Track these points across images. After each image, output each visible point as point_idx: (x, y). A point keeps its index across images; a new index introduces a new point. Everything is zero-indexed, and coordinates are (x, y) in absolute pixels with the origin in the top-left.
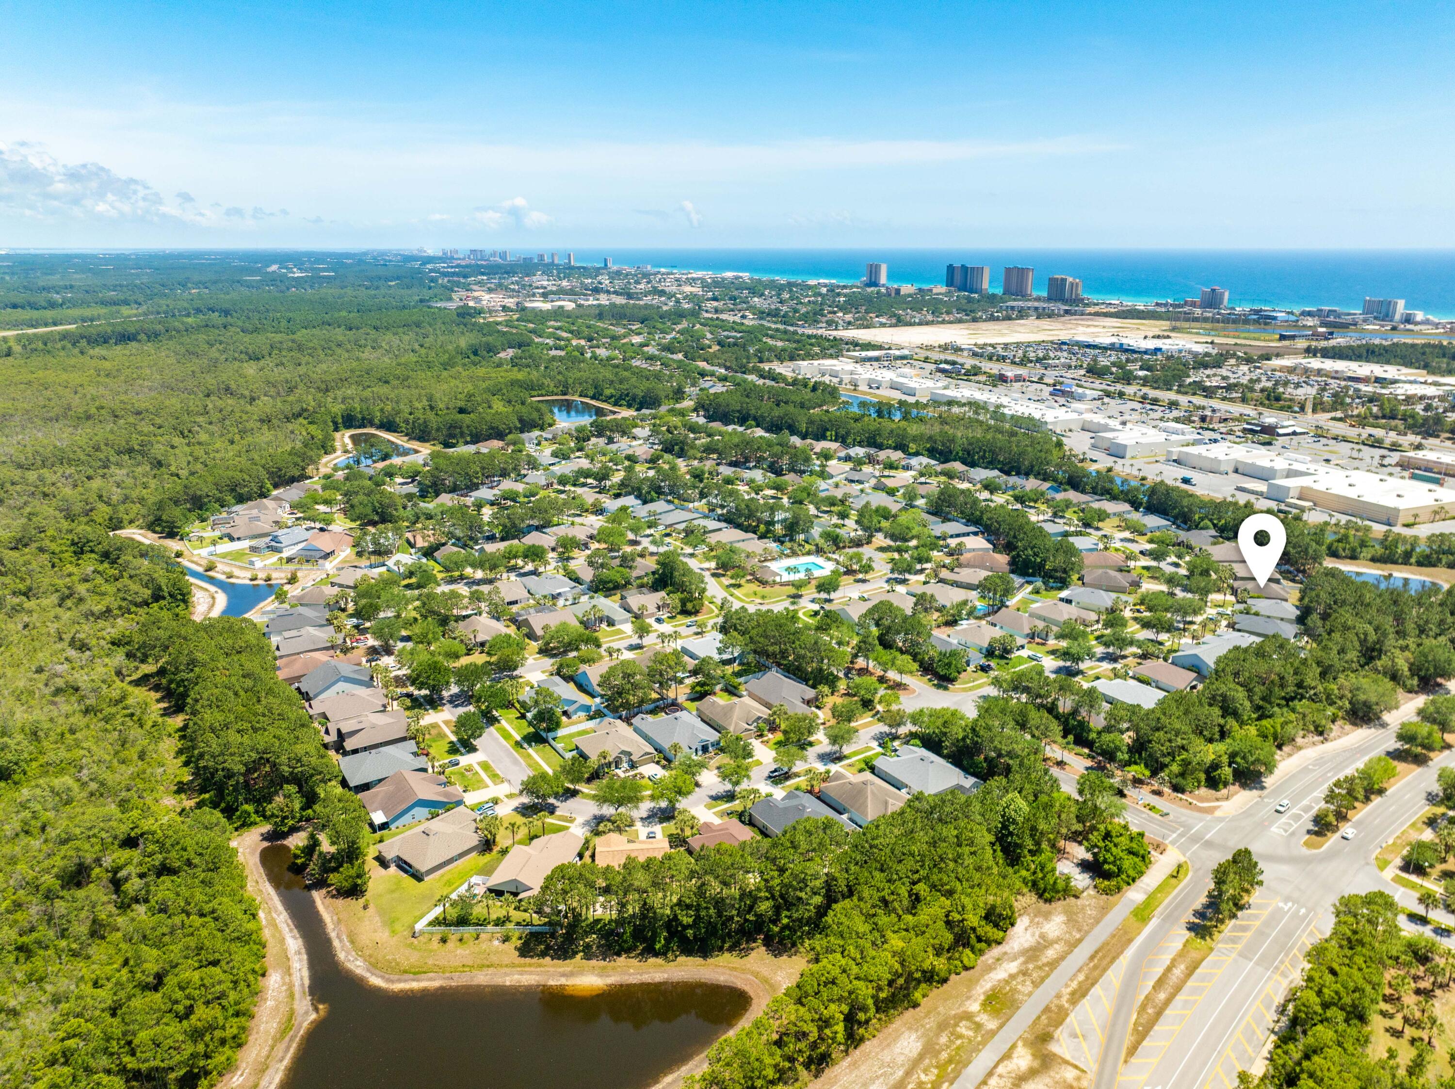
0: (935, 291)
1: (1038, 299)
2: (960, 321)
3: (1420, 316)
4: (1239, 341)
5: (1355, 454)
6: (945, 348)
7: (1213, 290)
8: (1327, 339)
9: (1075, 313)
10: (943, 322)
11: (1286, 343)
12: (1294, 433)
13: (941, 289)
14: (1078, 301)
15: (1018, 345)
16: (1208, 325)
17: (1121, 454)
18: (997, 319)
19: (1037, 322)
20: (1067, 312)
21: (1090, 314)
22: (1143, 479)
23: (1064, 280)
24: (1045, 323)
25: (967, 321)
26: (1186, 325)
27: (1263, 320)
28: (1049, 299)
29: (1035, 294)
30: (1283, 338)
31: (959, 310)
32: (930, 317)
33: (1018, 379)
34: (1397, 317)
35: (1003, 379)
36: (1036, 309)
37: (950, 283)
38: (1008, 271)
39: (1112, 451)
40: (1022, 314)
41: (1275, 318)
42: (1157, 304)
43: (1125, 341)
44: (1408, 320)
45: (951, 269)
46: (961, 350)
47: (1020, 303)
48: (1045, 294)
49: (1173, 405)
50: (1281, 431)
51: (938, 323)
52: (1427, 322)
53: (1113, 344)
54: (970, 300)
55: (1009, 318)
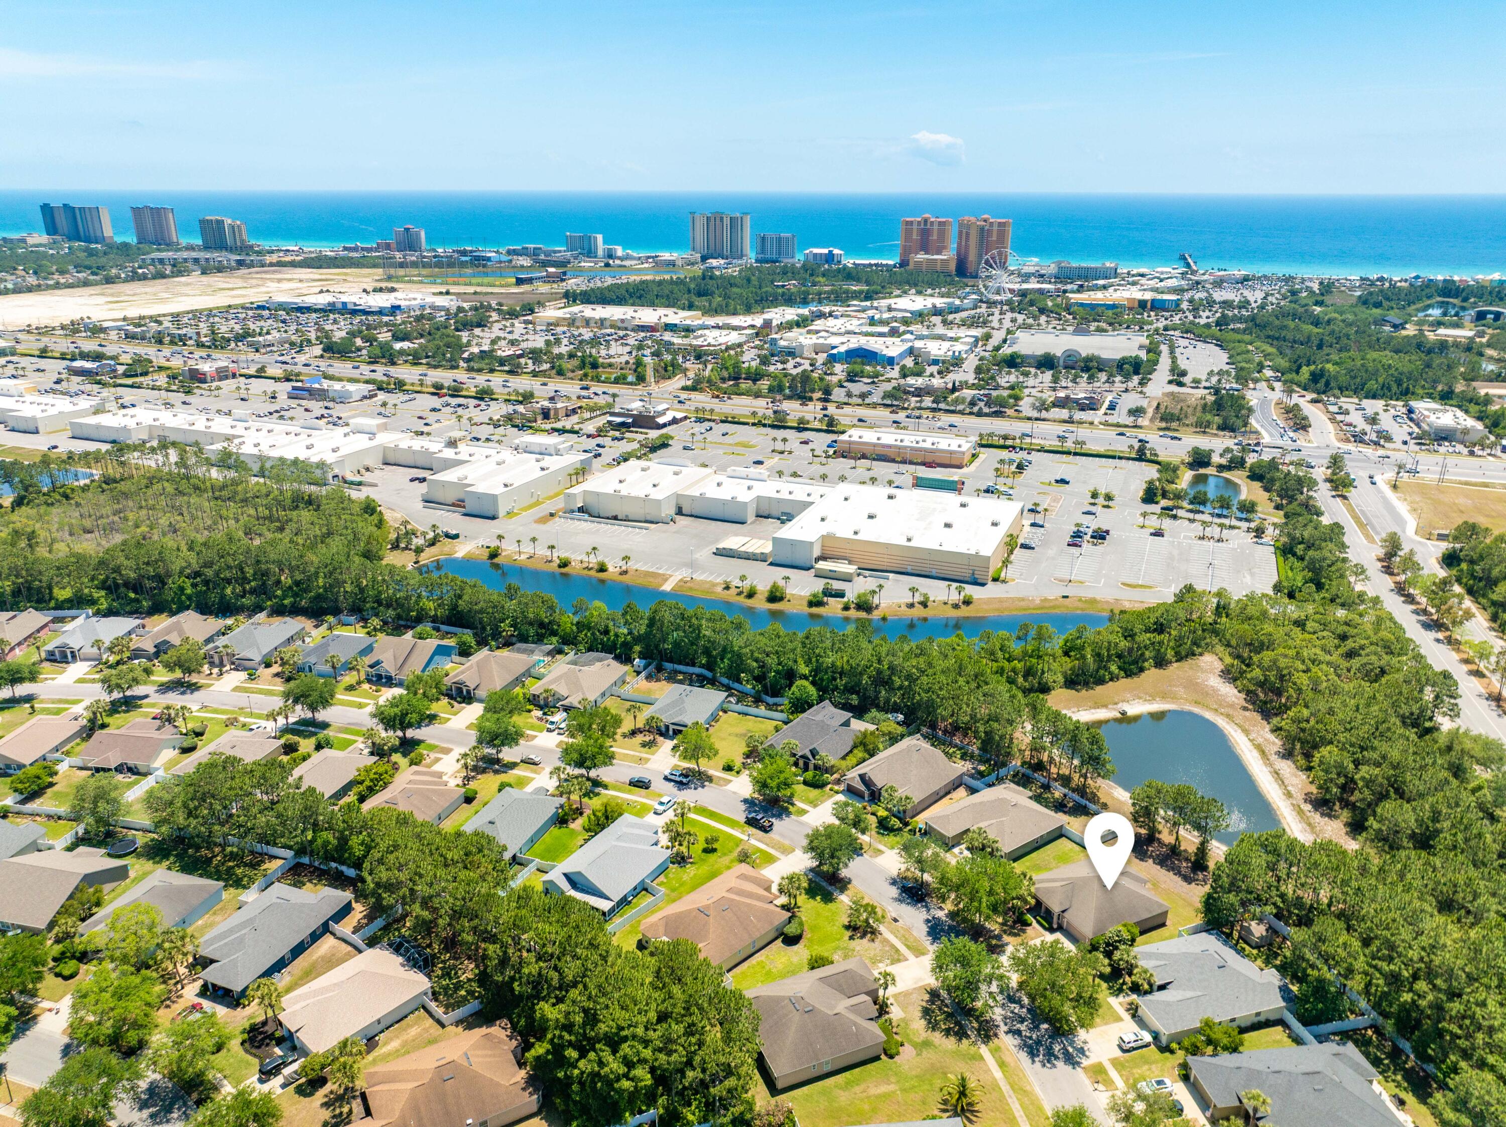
0: (30, 241)
1: (190, 248)
2: (86, 284)
3: (620, 252)
4: (479, 289)
5: (779, 446)
6: (73, 328)
7: (407, 230)
8: (563, 280)
9: (251, 265)
10: (57, 286)
11: (525, 288)
12: (675, 421)
13: (39, 238)
14: (246, 249)
15: (196, 314)
16: (424, 272)
17: (490, 514)
18: (144, 278)
19: (205, 279)
20: (240, 263)
21: (271, 265)
22: (564, 564)
23: (220, 223)
24: (217, 280)
25: (96, 284)
26: (401, 272)
27: (479, 262)
28: (206, 247)
29: (184, 241)
30: (520, 282)
31: (79, 267)
32: (32, 280)
33: (223, 375)
34: (600, 253)
35: (197, 377)
36: (196, 261)
37: (52, 228)
38: (137, 212)
39: (470, 506)
40: (179, 269)
41: (489, 259)
42: (345, 249)
43: (344, 298)
44: (610, 255)
45: (47, 210)
46: (103, 330)
47: (170, 254)
48: (200, 242)
49: (484, 395)
50: (661, 420)
51: (48, 287)
52: (627, 257)
53: (332, 304)
54: (91, 253)
55: (161, 276)
